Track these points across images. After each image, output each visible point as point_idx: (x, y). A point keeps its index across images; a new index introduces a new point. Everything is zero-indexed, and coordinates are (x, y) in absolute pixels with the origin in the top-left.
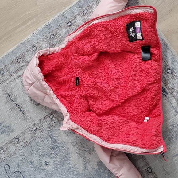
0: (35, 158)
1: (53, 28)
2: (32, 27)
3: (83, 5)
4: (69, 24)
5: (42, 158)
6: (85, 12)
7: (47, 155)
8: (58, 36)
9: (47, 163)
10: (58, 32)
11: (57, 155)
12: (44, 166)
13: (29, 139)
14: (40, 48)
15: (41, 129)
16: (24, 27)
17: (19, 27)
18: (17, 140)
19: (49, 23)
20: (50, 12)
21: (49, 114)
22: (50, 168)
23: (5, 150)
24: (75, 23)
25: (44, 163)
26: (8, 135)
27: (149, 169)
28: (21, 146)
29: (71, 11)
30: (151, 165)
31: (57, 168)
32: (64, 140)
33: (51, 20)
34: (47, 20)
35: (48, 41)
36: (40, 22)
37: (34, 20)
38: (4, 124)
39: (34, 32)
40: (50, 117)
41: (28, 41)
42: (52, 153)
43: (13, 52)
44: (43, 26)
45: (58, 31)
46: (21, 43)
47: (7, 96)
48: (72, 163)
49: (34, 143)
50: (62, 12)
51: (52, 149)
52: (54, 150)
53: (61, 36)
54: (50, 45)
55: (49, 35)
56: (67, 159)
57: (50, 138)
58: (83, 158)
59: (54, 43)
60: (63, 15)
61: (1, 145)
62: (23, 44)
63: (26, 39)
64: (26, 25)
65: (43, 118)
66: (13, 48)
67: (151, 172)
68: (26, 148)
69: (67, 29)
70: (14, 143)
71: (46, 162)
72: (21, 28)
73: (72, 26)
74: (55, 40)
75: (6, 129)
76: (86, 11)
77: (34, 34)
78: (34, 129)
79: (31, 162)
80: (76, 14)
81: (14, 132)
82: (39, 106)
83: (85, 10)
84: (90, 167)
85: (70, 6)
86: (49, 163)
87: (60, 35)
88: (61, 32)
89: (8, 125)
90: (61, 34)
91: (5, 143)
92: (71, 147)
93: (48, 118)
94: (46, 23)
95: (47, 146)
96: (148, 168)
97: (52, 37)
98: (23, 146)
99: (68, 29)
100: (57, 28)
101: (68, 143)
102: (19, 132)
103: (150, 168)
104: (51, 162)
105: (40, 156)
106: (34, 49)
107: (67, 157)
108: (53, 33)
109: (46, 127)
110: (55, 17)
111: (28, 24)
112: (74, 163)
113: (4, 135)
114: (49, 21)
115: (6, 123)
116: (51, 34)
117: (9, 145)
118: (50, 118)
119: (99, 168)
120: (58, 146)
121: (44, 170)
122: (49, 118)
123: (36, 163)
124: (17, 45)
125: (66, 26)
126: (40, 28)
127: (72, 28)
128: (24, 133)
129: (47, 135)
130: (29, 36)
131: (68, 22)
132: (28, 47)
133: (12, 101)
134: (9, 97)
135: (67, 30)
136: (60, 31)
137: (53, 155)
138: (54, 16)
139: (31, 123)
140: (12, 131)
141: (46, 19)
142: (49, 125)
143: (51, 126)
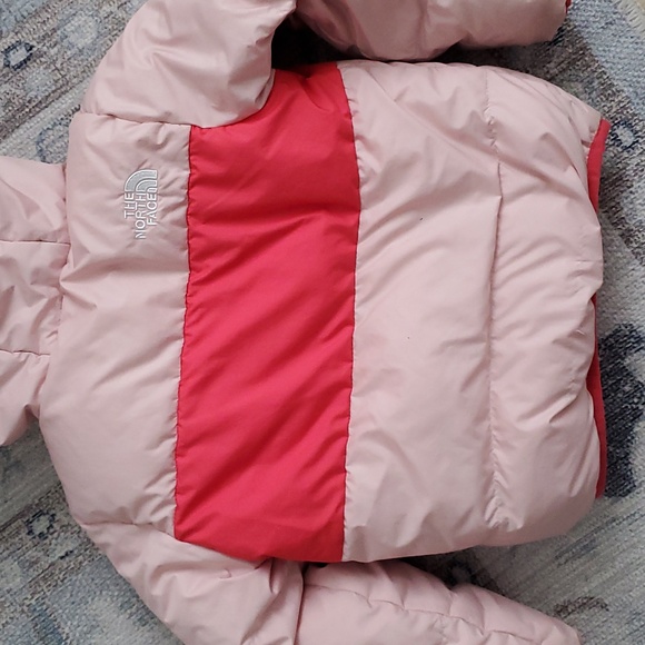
1: (20, 5)
8: (53, 51)
10: (54, 30)
21: (29, 508)
40: (35, 524)
45: (52, 23)
53: (75, 50)
54: (5, 106)
55: (2, 46)
59: (32, 94)
74: (38, 79)
87: (65, 43)
88: (69, 28)
90: (72, 38)
93: (23, 535)
97: (18, 56)
99: (114, 8)
100: (45, 8)
108: (24, 36)
109: (17, 582)
116: (10, 40)
118: (37, 533)
122: (30, 532)
129: (20, 627)
135: (103, 14)
136: (66, 22)
142: (33, 573)
143: (44, 579)
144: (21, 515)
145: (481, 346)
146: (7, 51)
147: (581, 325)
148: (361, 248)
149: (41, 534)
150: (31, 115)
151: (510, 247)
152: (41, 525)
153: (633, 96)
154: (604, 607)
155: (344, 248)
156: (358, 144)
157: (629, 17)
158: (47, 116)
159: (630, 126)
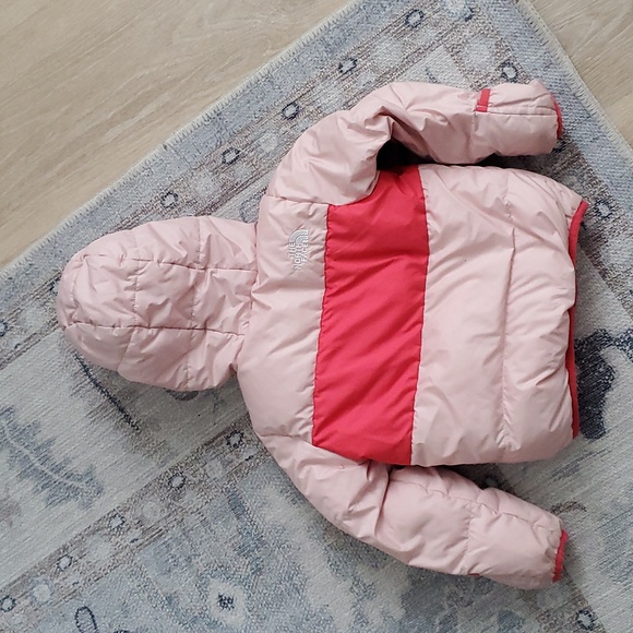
0: (182, 583)
1: (232, 125)
2: (161, 123)
3: (340, 43)
4: (291, 111)
5: (206, 584)
6: (345, 69)
7: (224, 571)
8: (251, 154)
9: (225, 602)
10: (252, 142)
11: (258, 571)
12: (216, 612)
13: (158, 518)
14: (190, 198)
15: (200, 482)
16: (130, 123)
17: (111, 123)
18: (116, 522)
19: (220, 108)
20: (222, 70)
21: (228, 429)
22: (234, 618)
23: (77, 558)
24: (311, 108)
25: (213, 599)
26: (87, 506)
27: (582, 617)
28: (133, 542)
29: (295, 64)
30: (591, 601)
31: (262, 619)
32: (283, 521)
33: (225, 99)
34: (211, 99)
35: (215, 172)
36: (185, 106)
37: (166, 97)
38: (69, 467)
39: (168, 141)
40: (231, 439)
41: (146, 173)
42: (243, 567)
43: (92, 212)
44: (199, 119)
45: (251, 137)
46: (121, 181)
47: (78, 367)
48: (312, 600)
49: (177, 531)
50: (262, 70)
51: (242, 551)
52: (246, 556)
53: (264, 154)
54: (222, 187)
55: (221, 150)
56: (294, 583)
57: (232, 514)
58: (349, 582)
59: (238, 180)
60: (269, 78)
61: (63, 542)
62: (130, 184)
63: (138, 166)
64: (137, 119)
65: (206, 445)
66: (94, 201)
67: (590, 628)
68: (151, 550)
69: (284, 128)
70: (106, 531)
71: (220, 596)
72: (118, 129)
73: (301, 118)
74: (242, 170)
75: (76, 484)
76: (348, 65)
77: (165, 147)
78: (177, 482)
79: (169, 599)
80: (314, 74)
81: (107, 496)
82: (192, 401)
83: (346, 59)
84: (376, 612)
85: (291, 47)
86: (230, 600)
87: (258, 149)
88: (261, 140)
89: (82, 470)
90: (263, 147)
91: (74, 533)
92: (308, 545)
93: (224, 445)
94: (209, 110)
95: (222, 541)
96: (581, 612)
97: (231, 157)
98: (140, 541)
99: (288, 128)
100: (247, 128)
101: (295, 530)
102: (125, 495)
103: (586, 611)
104: (239, 596)
105: (200, 577)
106: (170, 200)
107: (296, 580)
108: (234, 145)
109: (219, 474)
110: (239, 88)
111: (144, 113)
112: (320, 598)
113: (72, 504)
114: (217, 103)
115: (75, 463)
116: (226, 147)
117: (89, 541)
118: (232, 444)
119: (408, 616)
120: (261, 542)
121: (214, 624)
122: (229, 443)
123: (184, 602)
124: (107, 190)
125: (280, 117)
126: (187, 127)
127: (301, 125)
128: (141, 495)
129: (220, 502)
130: (149, 157)
131: (287, 102)
132: (148, 193)
133: (97, 385)
134: (87, 371)
135: (282, 132)
136: (259, 136)
137: (245, 572)
138: (236, 84)
139: (164, 463)
140: (99, 491)
141: (208, 96)
142: (229, 469)
143: (236, 472)
144: (224, 433)
145: (498, 338)
146: (224, 153)
147: (558, 327)
148: (429, 277)
149: (235, 445)
150: (237, 192)
151: (518, 279)
152: (235, 439)
153: (609, 185)
154: (584, 509)
155: (418, 277)
156: (428, 215)
157: (608, 135)
158: (246, 193)
159: (607, 204)
